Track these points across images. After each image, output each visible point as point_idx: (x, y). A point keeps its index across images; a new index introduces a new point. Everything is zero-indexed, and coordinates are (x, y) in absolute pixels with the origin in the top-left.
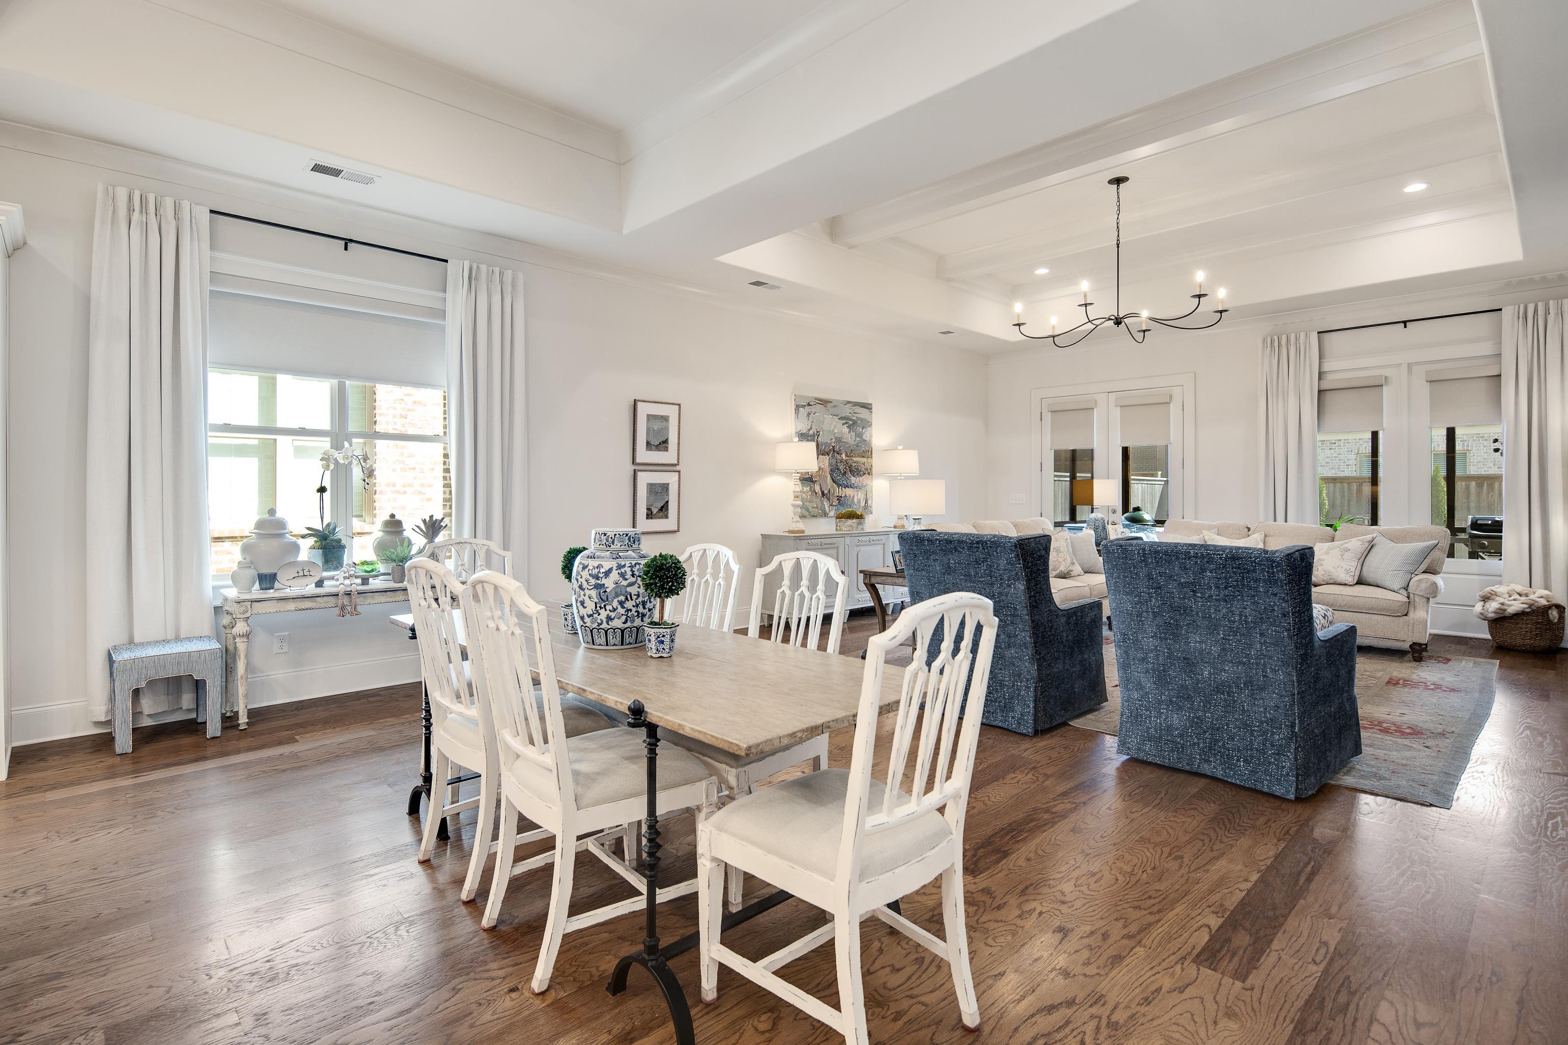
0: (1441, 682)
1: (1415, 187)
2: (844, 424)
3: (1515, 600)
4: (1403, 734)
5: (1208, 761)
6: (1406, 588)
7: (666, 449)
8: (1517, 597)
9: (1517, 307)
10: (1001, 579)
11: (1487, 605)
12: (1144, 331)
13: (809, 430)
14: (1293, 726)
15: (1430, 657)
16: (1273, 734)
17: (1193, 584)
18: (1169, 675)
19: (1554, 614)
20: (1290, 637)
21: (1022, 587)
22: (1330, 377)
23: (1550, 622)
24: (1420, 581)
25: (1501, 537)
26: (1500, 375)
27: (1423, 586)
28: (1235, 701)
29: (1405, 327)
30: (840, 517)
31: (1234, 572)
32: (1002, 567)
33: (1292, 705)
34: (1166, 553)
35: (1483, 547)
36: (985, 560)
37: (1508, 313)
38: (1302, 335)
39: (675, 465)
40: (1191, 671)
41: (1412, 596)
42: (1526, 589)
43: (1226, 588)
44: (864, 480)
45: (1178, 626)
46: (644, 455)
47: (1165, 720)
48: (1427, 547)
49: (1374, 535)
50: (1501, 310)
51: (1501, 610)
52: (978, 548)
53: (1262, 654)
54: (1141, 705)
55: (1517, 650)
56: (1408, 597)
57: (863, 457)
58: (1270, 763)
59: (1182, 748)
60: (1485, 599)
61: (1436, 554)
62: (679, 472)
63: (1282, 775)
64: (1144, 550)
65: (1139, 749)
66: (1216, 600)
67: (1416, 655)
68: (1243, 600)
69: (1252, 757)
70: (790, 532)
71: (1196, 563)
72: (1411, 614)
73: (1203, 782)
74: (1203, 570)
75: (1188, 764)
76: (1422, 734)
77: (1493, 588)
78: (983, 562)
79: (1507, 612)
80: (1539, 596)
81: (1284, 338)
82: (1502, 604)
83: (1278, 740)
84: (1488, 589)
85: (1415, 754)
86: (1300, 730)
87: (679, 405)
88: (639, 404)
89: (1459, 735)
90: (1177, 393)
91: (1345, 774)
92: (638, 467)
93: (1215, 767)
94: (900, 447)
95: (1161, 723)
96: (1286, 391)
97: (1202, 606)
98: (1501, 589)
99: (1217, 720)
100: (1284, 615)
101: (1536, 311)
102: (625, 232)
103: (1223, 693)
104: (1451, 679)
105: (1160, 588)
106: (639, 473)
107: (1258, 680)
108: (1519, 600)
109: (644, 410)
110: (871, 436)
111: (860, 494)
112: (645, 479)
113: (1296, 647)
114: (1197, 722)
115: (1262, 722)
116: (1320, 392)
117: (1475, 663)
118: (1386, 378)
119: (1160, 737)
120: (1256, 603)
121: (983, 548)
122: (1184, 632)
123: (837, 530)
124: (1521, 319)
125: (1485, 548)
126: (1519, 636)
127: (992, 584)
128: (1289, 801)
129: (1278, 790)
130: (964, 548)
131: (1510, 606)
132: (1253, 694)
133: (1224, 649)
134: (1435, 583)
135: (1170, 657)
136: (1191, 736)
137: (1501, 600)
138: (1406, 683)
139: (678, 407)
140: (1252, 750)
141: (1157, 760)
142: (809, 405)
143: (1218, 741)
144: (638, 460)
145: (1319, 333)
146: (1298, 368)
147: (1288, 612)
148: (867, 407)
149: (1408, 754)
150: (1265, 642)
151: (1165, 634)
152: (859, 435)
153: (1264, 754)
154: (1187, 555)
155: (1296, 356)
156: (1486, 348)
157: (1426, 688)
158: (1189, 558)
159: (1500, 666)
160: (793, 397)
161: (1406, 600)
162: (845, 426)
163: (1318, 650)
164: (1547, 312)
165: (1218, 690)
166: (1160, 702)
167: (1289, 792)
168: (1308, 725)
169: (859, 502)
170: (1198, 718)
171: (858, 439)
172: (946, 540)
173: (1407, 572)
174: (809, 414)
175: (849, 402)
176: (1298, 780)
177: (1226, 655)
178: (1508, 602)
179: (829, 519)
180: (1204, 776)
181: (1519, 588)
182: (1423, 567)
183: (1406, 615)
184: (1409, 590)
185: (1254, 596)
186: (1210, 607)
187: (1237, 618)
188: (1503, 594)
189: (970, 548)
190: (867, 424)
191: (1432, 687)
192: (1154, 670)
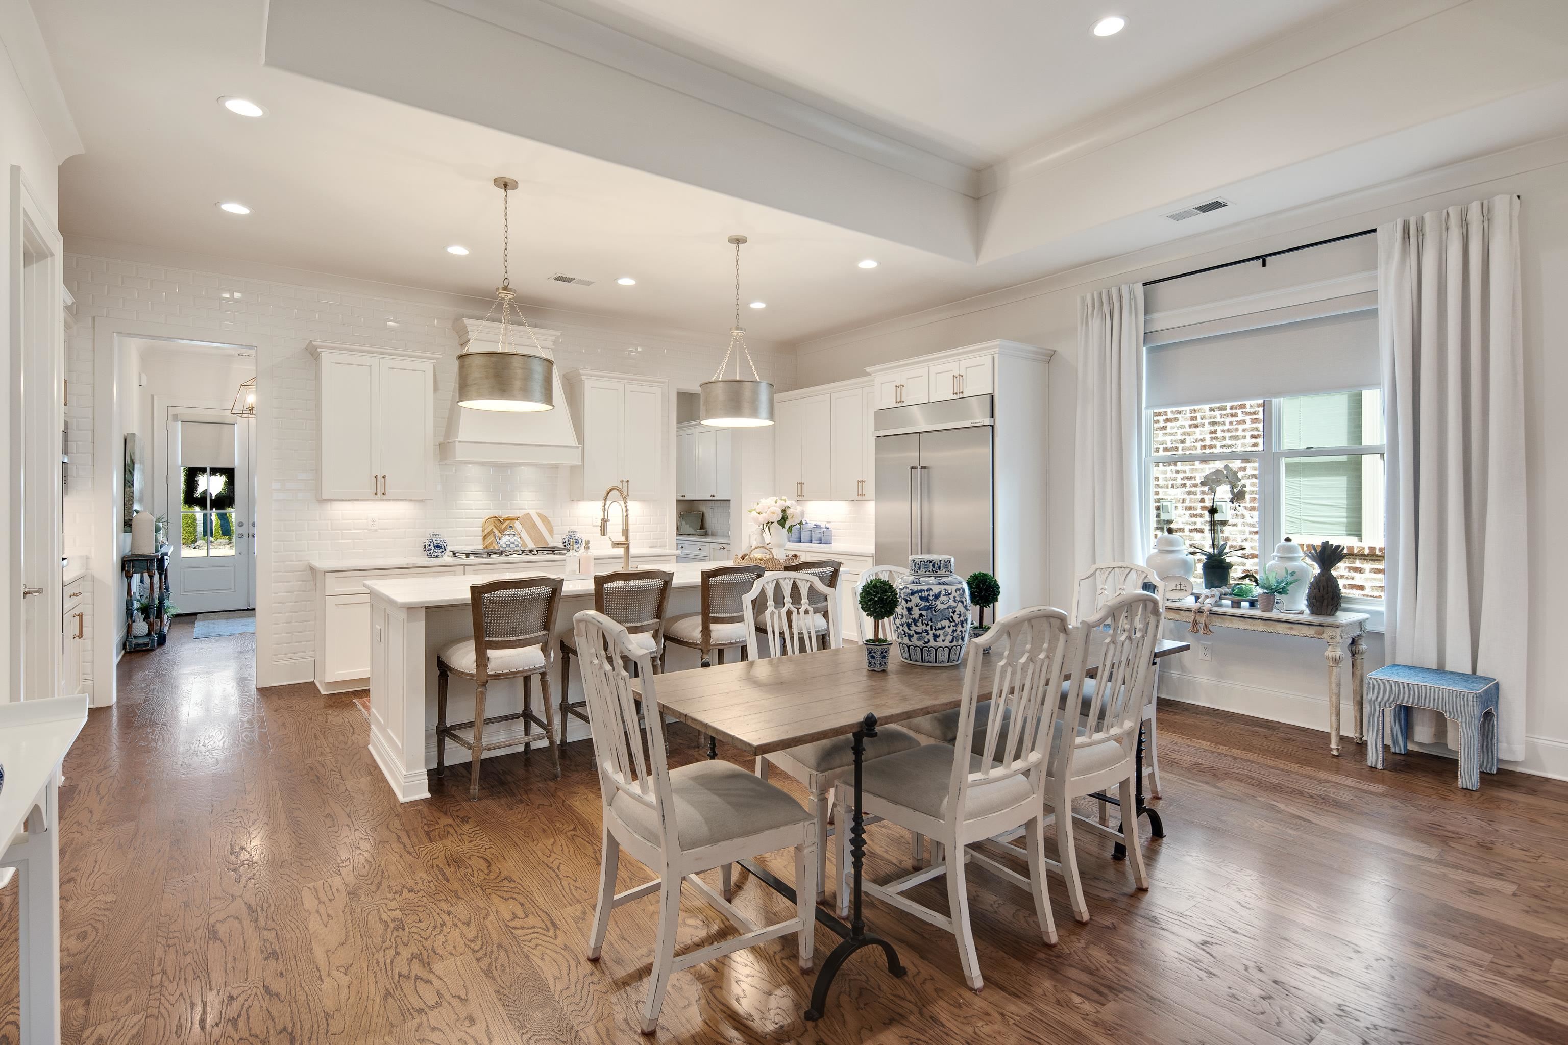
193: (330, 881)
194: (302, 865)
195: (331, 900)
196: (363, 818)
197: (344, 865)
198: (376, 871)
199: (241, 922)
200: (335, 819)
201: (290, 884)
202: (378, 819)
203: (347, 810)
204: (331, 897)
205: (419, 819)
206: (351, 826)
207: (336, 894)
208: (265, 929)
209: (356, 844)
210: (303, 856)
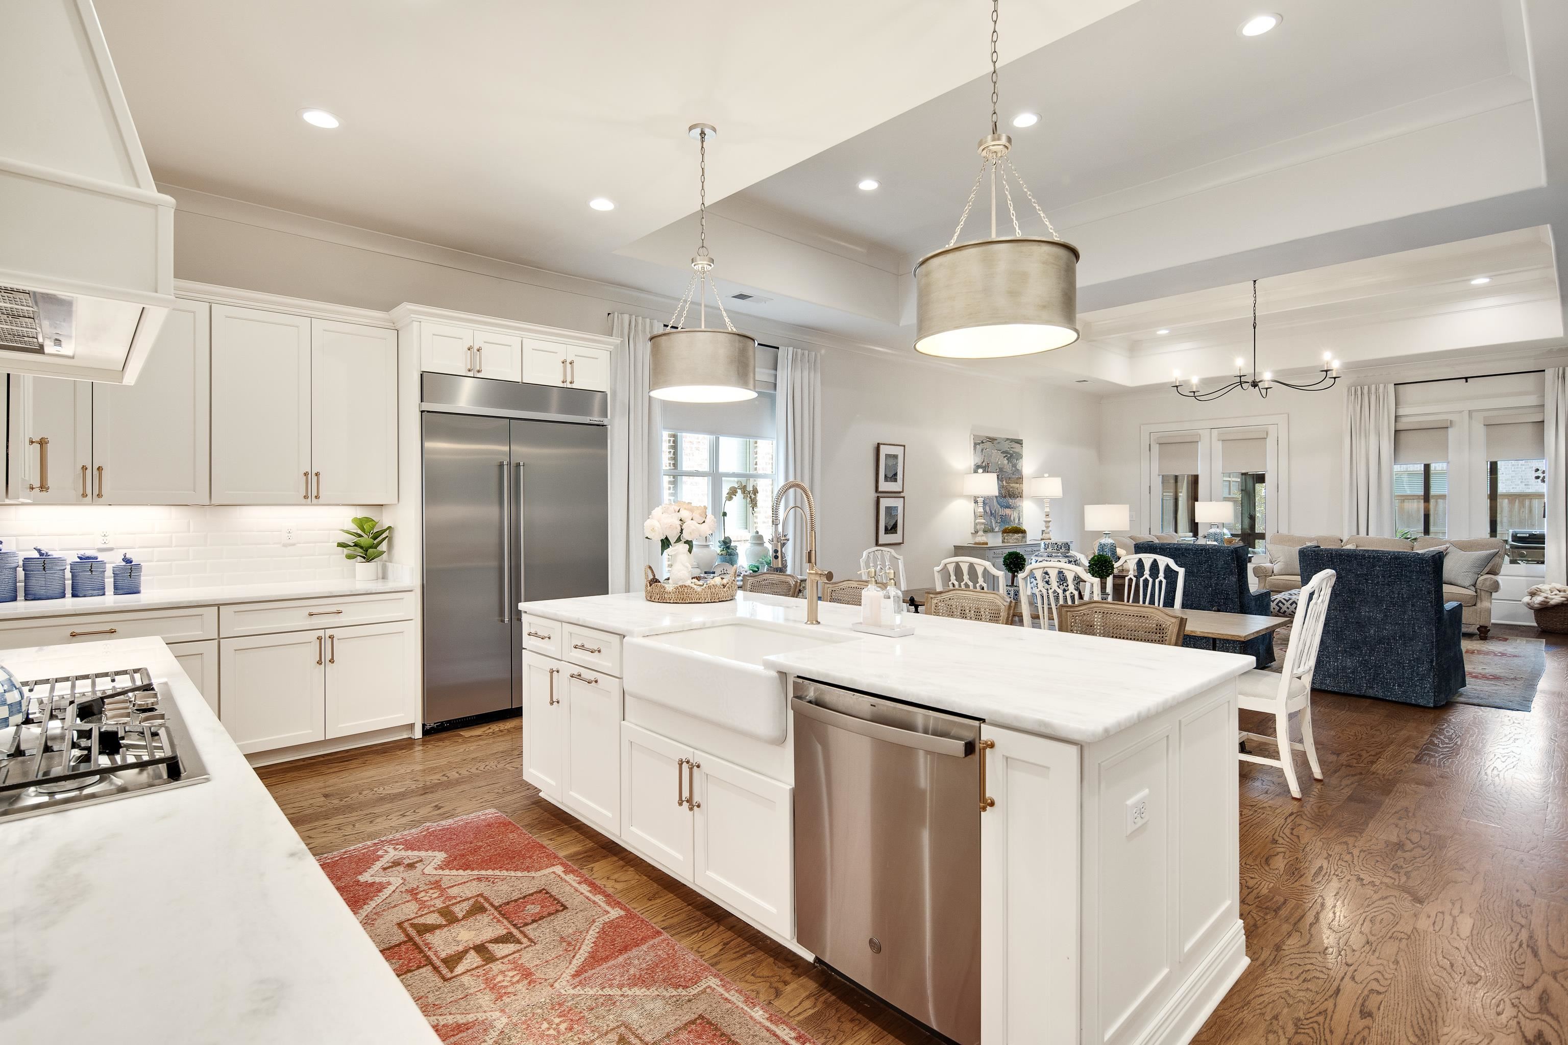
0: (1505, 652)
1: (1480, 281)
2: (1004, 457)
3: (1556, 595)
4: (1488, 679)
5: (1372, 688)
6: (1474, 585)
7: (896, 480)
8: (1558, 592)
9: (1557, 369)
10: (1218, 574)
11: (1534, 599)
12: (1267, 389)
13: (983, 463)
14: (1432, 661)
15: (1492, 638)
16: (1418, 667)
17: (1366, 575)
18: (1345, 634)
20: (1432, 606)
21: (1235, 580)
22: (1404, 420)
24: (1486, 579)
25: (1544, 548)
26: (1543, 421)
27: (1488, 583)
28: (1392, 648)
29: (1467, 382)
30: (1005, 532)
31: (1396, 567)
32: (1219, 566)
33: (1431, 649)
34: (1348, 556)
35: (1522, 555)
36: (1207, 561)
37: (1549, 374)
38: (1382, 386)
39: (900, 492)
40: (1361, 630)
41: (1478, 591)
42: (1564, 588)
43: (1390, 577)
44: (1017, 502)
45: (1353, 602)
46: (884, 486)
47: (1341, 663)
48: (1490, 554)
49: (1448, 545)
50: (1544, 371)
51: (1545, 603)
52: (1202, 553)
53: (1413, 618)
54: (1323, 655)
55: (1557, 633)
56: (1476, 592)
57: (1017, 483)
58: (1416, 686)
59: (1354, 680)
60: (1533, 594)
61: (1497, 558)
62: (904, 497)
63: (1424, 693)
64: (1332, 553)
65: (1321, 683)
66: (1382, 585)
67: (1482, 635)
68: (1401, 584)
69: (1404, 682)
70: (976, 543)
71: (1369, 561)
72: (1479, 605)
73: (1369, 701)
74: (1374, 566)
75: (1358, 690)
76: (1501, 679)
77: (1538, 586)
78: (1205, 563)
79: (1549, 604)
81: (1366, 388)
82: (1546, 598)
83: (1422, 671)
84: (1534, 587)
85: (1500, 688)
86: (1436, 664)
87: (904, 446)
88: (881, 446)
89: (1526, 679)
90: (1272, 430)
91: (1458, 697)
92: (879, 495)
93: (1377, 691)
94: (1046, 475)
95: (1337, 665)
96: (1367, 432)
97: (1372, 588)
98: (1544, 587)
99: (1379, 661)
100: (1429, 593)
102: (900, 325)
103: (1384, 644)
104: (1511, 650)
105: (1341, 578)
106: (881, 499)
107: (1409, 634)
108: (1559, 595)
109: (884, 451)
110: (1022, 466)
111: (1015, 513)
112: (885, 503)
113: (1436, 613)
114: (1365, 663)
115: (1410, 661)
116: (1397, 432)
117: (1527, 641)
118: (1451, 421)
119: (1338, 674)
121: (1206, 554)
122: (1357, 606)
123: (1003, 542)
124: (1560, 379)
125: (1524, 557)
126: (1559, 622)
127: (1211, 578)
128: (1429, 708)
129: (1422, 702)
130: (1189, 554)
131: (1553, 599)
132: (1405, 643)
133: (1385, 616)
134: (1497, 581)
135: (1347, 620)
136: (1360, 672)
137: (1545, 595)
138: (1479, 652)
139: (903, 447)
140: (1403, 678)
141: (1336, 689)
142: (983, 442)
143: (1380, 674)
144: (880, 489)
145: (1395, 384)
146: (1378, 413)
147: (1432, 591)
148: (1019, 442)
149: (1496, 688)
150: (1415, 610)
151: (1343, 607)
152: (1014, 466)
153: (1412, 680)
154: (1363, 557)
155: (1376, 402)
156: (1532, 400)
157: (1495, 655)
158: (1364, 559)
159: (1546, 643)
160: (972, 437)
161: (1475, 594)
162: (1005, 459)
163: (1446, 616)
165: (1380, 642)
166: (1337, 652)
167: (1429, 702)
168: (1441, 661)
169: (1014, 520)
170: (1365, 661)
171: (1014, 469)
172: (1175, 548)
173: (1475, 573)
174: (982, 450)
175: (1008, 439)
176: (1435, 695)
177: (1387, 619)
178: (1550, 596)
179: (995, 534)
180: (1370, 698)
181: (1559, 586)
182: (1487, 569)
183: (1475, 605)
184: (1477, 587)
185: (1409, 581)
186: (1377, 589)
187: (1396, 596)
188: (1546, 590)
189: (1194, 554)
190: (1019, 456)
191: (1500, 654)
192: (1333, 631)
193: (1431, 929)
194: (1452, 965)
195: (1443, 913)
196: (1322, 976)
197: (1402, 935)
198: (1374, 910)
199: (1549, 945)
200: (1360, 1001)
201: (1478, 951)
202: (1307, 961)
203: (1330, 1004)
204: (1440, 916)
205: (1260, 930)
206: (1349, 975)
207: (1433, 915)
208: (1522, 926)
209: (1367, 948)
210: (1444, 974)
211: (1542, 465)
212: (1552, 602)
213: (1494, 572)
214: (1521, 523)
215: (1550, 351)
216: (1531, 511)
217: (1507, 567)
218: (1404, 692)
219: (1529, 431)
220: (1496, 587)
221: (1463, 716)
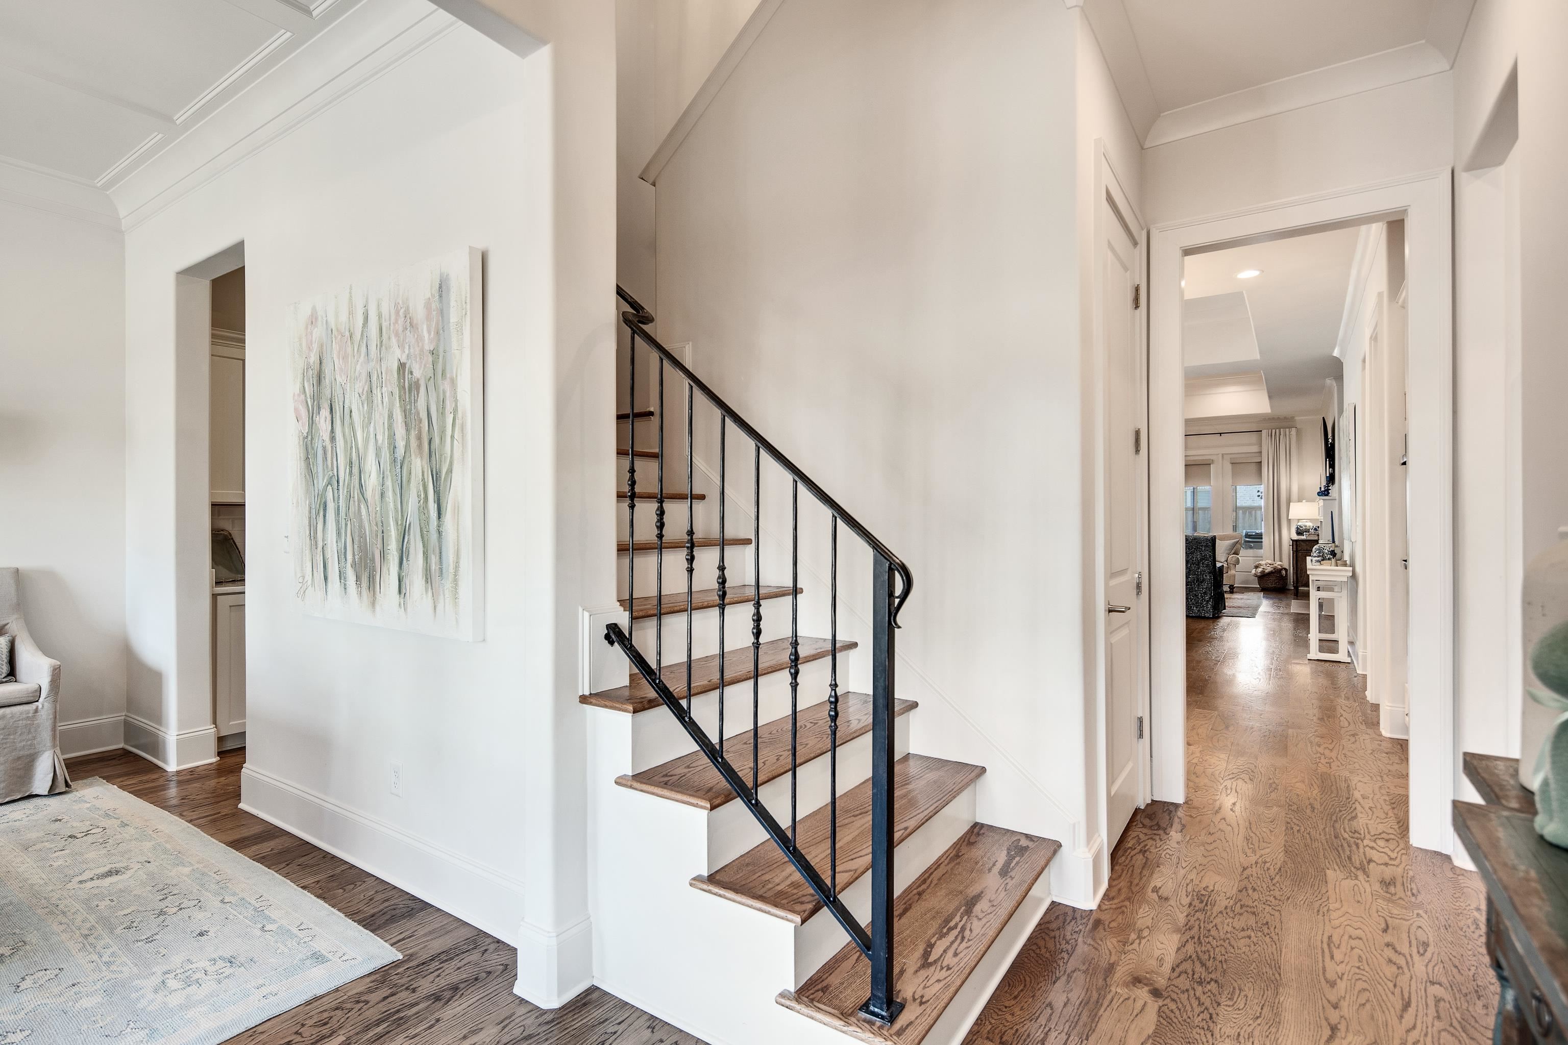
3: (1268, 567)
4: (1236, 607)
6: (1229, 559)
8: (1269, 565)
9: (1268, 430)
11: (1257, 570)
14: (1211, 594)
15: (1236, 592)
19: (1284, 572)
20: (1211, 564)
23: (1282, 576)
24: (1233, 557)
25: (1262, 542)
26: (1261, 462)
27: (1234, 559)
28: (1193, 588)
29: (1220, 436)
33: (1211, 587)
37: (1264, 433)
41: (1231, 563)
42: (1273, 562)
48: (1234, 543)
49: (1217, 534)
50: (1261, 431)
51: (1263, 572)
53: (1202, 570)
55: (1269, 589)
56: (1229, 564)
58: (1204, 605)
60: (1256, 567)
61: (1238, 545)
63: (1208, 609)
67: (1232, 590)
68: (1197, 553)
69: (1198, 605)
76: (1242, 607)
77: (1259, 562)
79: (1265, 572)
80: (1278, 564)
82: (1263, 569)
83: (1206, 599)
84: (1257, 563)
85: (1241, 610)
86: (1215, 595)
89: (1253, 607)
91: (1223, 614)
98: (1263, 562)
100: (1210, 557)
101: (1276, 433)
104: (1245, 597)
107: (1201, 579)
108: (1270, 567)
113: (1213, 568)
117: (1254, 594)
118: (1212, 460)
120: (1201, 554)
124: (1269, 436)
126: (1270, 584)
128: (1210, 618)
129: (1207, 615)
131: (1267, 569)
132: (1199, 583)
134: (1239, 559)
137: (1262, 567)
147: (1212, 560)
150: (1207, 566)
156: (1255, 449)
157: (1239, 599)
159: (1264, 596)
163: (1217, 572)
164: (1280, 434)
167: (1210, 614)
173: (1229, 552)
176: (1212, 611)
178: (1265, 568)
181: (1270, 562)
182: (1233, 551)
183: (1229, 570)
187: (1195, 559)
188: (1263, 564)
191: (1241, 599)
211: (1262, 488)
212: (1267, 571)
213: (1236, 553)
214: (1250, 527)
215: (1265, 419)
216: (1256, 518)
217: (1243, 552)
218: (1199, 611)
219: (1253, 468)
220: (1238, 562)
221: (1224, 621)
